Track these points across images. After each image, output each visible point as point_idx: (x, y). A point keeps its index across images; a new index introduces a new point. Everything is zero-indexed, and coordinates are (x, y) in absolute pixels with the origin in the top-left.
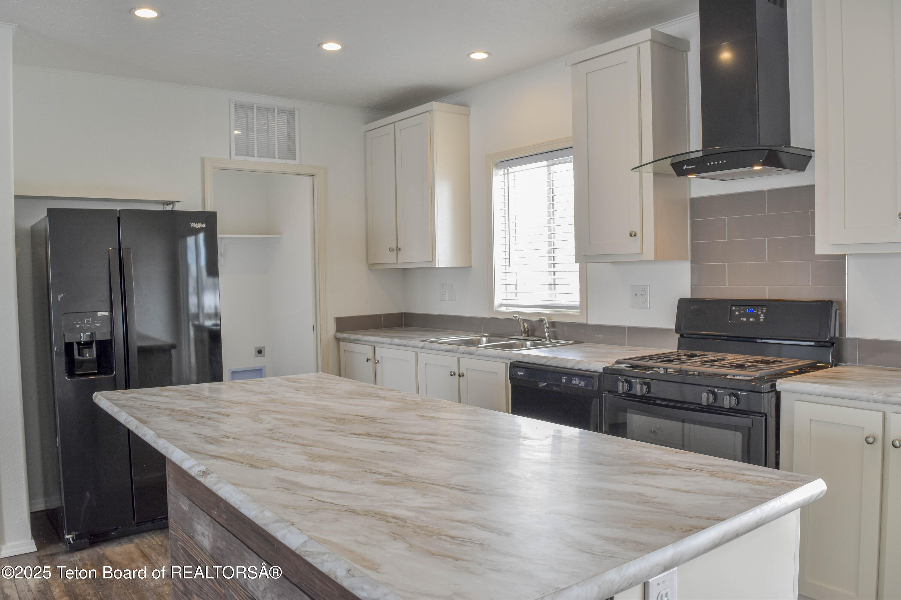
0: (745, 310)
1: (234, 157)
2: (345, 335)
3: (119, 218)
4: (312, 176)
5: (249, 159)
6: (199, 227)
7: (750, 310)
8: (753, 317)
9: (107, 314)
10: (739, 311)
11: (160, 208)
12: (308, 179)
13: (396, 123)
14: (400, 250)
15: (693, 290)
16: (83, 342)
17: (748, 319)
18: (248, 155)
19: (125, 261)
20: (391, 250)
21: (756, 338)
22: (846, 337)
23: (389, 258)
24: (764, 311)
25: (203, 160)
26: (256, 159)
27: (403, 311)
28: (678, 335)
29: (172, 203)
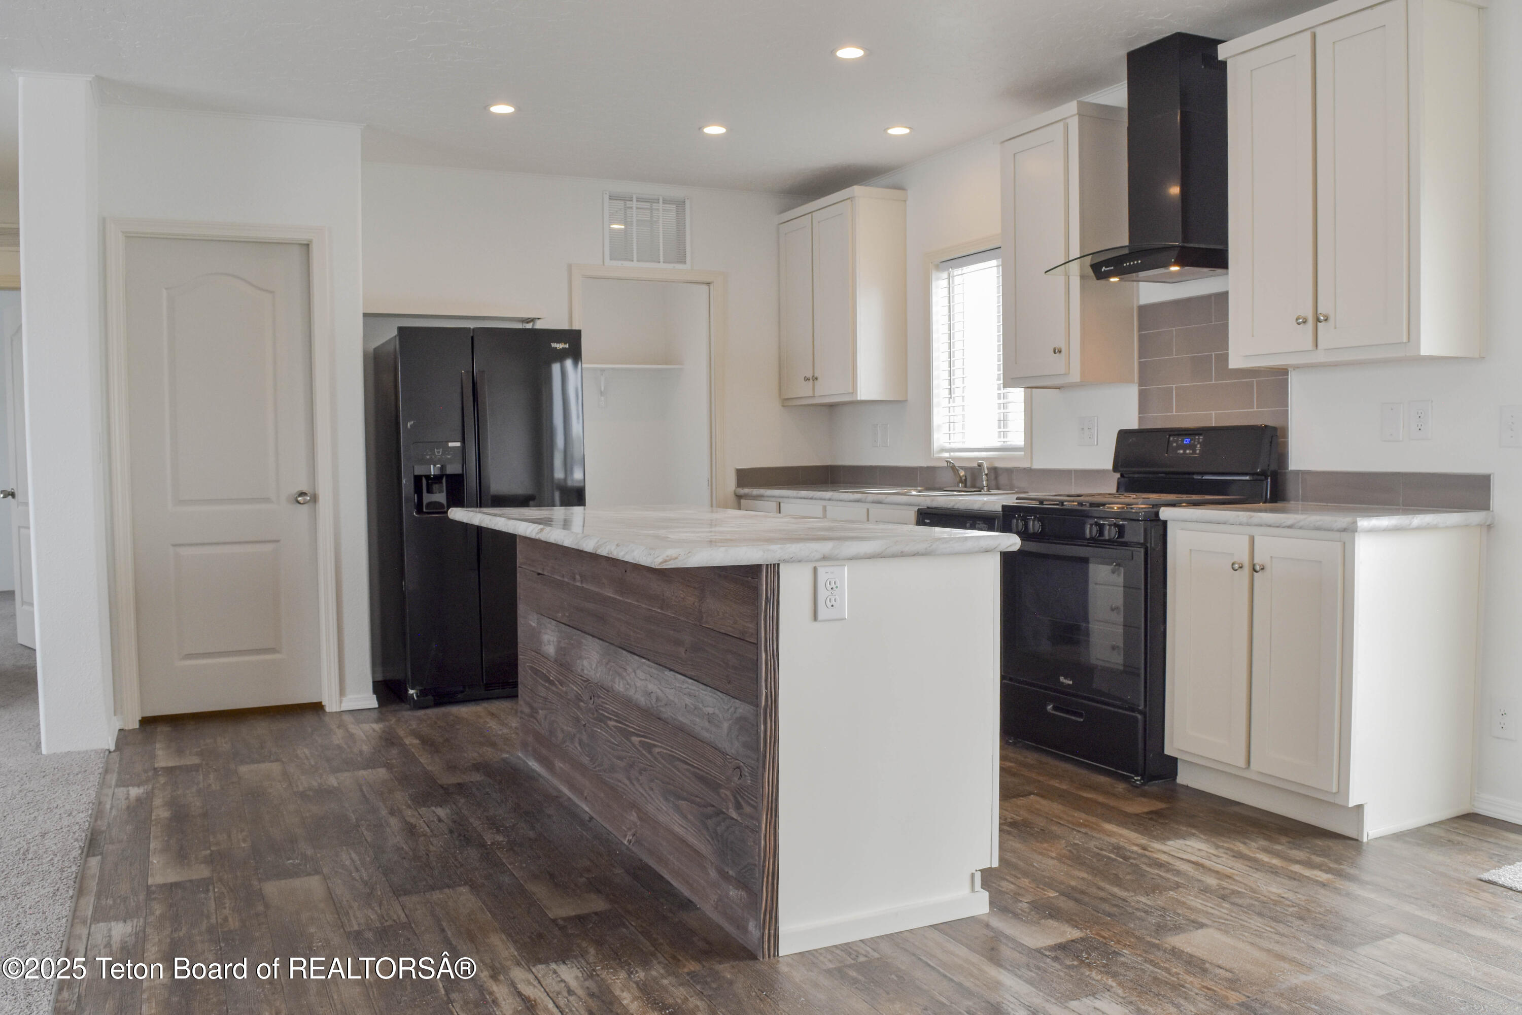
0: (1183, 441)
1: (608, 262)
2: (746, 491)
3: (472, 338)
4: (708, 284)
5: (627, 264)
6: (561, 347)
7: (1186, 441)
8: (1189, 449)
9: (458, 444)
10: (1176, 442)
11: (519, 326)
12: (705, 287)
13: (814, 213)
14: (817, 379)
15: (1141, 419)
16: (434, 475)
17: (1185, 451)
18: (626, 259)
19: (479, 386)
20: (807, 379)
21: (1193, 473)
22: (1289, 469)
23: (802, 390)
24: (1201, 440)
25: (570, 267)
26: (635, 264)
27: (829, 463)
28: (1118, 475)
29: (532, 320)
